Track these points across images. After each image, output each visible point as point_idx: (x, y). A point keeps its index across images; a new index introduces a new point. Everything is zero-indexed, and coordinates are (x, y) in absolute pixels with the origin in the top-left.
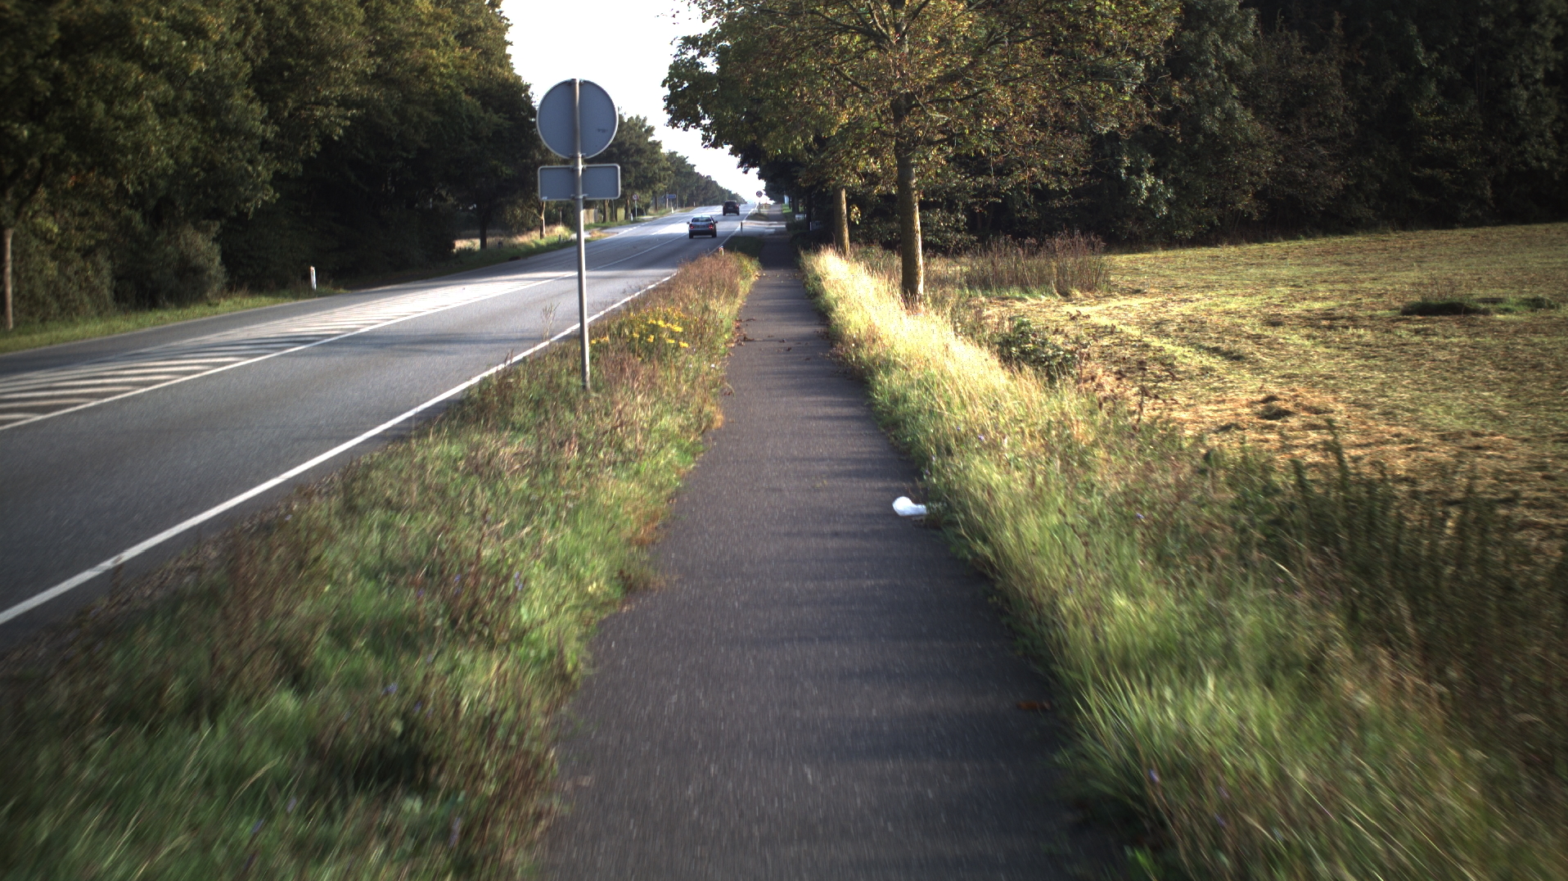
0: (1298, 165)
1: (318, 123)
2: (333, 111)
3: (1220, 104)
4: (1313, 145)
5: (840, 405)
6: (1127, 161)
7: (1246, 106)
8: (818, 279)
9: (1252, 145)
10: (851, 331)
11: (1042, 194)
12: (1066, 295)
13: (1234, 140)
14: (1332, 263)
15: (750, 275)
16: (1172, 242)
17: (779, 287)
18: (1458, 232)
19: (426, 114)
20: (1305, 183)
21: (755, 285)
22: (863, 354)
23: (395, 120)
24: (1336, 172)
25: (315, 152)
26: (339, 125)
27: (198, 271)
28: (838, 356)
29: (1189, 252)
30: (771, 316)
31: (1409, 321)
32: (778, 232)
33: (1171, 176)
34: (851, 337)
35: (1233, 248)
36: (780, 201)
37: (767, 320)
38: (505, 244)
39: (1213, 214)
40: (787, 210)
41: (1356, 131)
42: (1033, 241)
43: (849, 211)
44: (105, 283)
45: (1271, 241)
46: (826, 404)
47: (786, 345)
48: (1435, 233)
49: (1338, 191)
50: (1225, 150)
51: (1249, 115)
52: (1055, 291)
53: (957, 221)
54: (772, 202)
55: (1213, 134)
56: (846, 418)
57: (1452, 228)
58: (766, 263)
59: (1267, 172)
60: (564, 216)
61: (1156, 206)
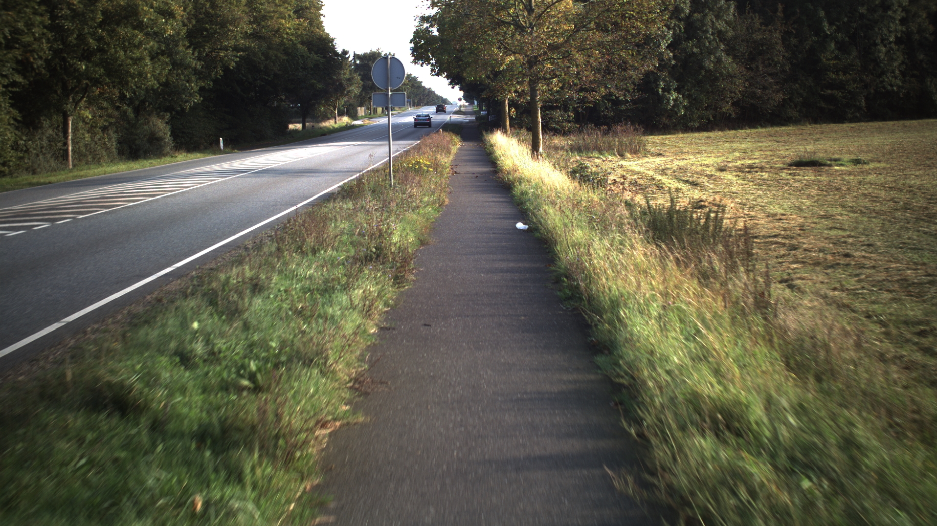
0: (756, 88)
1: (222, 59)
2: (230, 53)
3: (714, 54)
4: (766, 76)
5: (500, 197)
6: (662, 84)
7: (728, 55)
8: (492, 146)
9: (732, 77)
10: (506, 168)
11: (616, 102)
12: (622, 156)
13: (721, 74)
14: (770, 141)
15: (456, 144)
16: (687, 129)
17: (472, 150)
18: (845, 125)
19: (279, 55)
20: (761, 97)
21: (459, 149)
22: (511, 178)
23: (263, 58)
24: (778, 92)
25: (221, 76)
26: (233, 60)
27: (160, 139)
28: (499, 178)
29: (696, 135)
31: (789, 169)
32: (471, 122)
33: (687, 93)
34: (506, 170)
35: (720, 133)
36: (472, 103)
37: (465, 165)
38: (316, 127)
39: (710, 114)
40: (476, 109)
41: (790, 69)
42: (605, 127)
43: (509, 110)
44: (113, 145)
45: (742, 129)
46: (493, 197)
47: (475, 175)
48: (832, 125)
49: (779, 102)
50: (717, 79)
51: (730, 60)
52: (616, 154)
53: (569, 116)
54: (467, 104)
55: (710, 70)
56: (501, 202)
57: (843, 123)
58: (465, 138)
59: (740, 91)
60: (347, 111)
61: (678, 109)
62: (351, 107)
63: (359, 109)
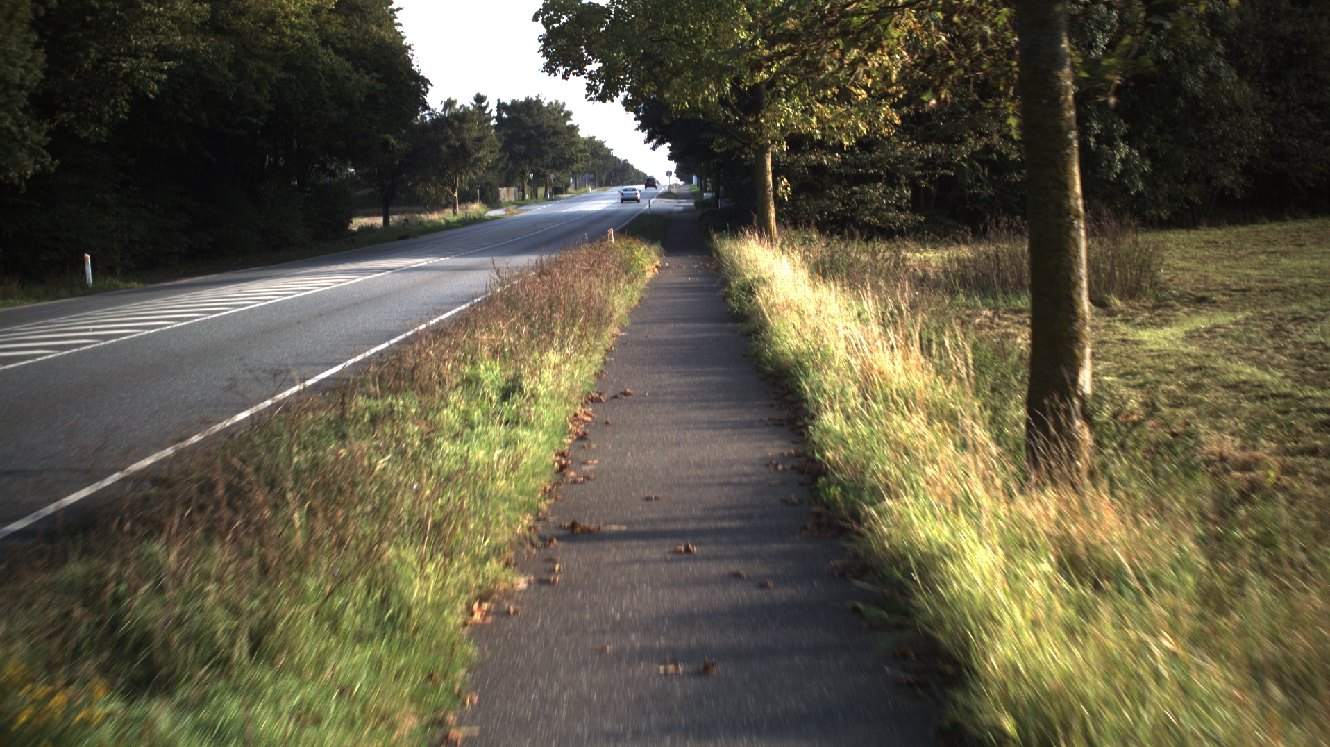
1: (127, 77)
2: (146, 63)
3: (1203, 62)
4: (1304, 111)
6: (1096, 127)
7: (1232, 65)
11: (1001, 167)
13: (1218, 104)
19: (271, 70)
23: (230, 76)
26: (153, 78)
32: (687, 210)
36: (689, 181)
38: (412, 221)
39: (1193, 192)
40: (696, 189)
43: (776, 183)
50: (1208, 116)
51: (1236, 76)
53: (902, 197)
54: (682, 183)
59: (1256, 143)
60: (482, 193)
61: (1130, 181)
62: (488, 188)
63: (503, 191)
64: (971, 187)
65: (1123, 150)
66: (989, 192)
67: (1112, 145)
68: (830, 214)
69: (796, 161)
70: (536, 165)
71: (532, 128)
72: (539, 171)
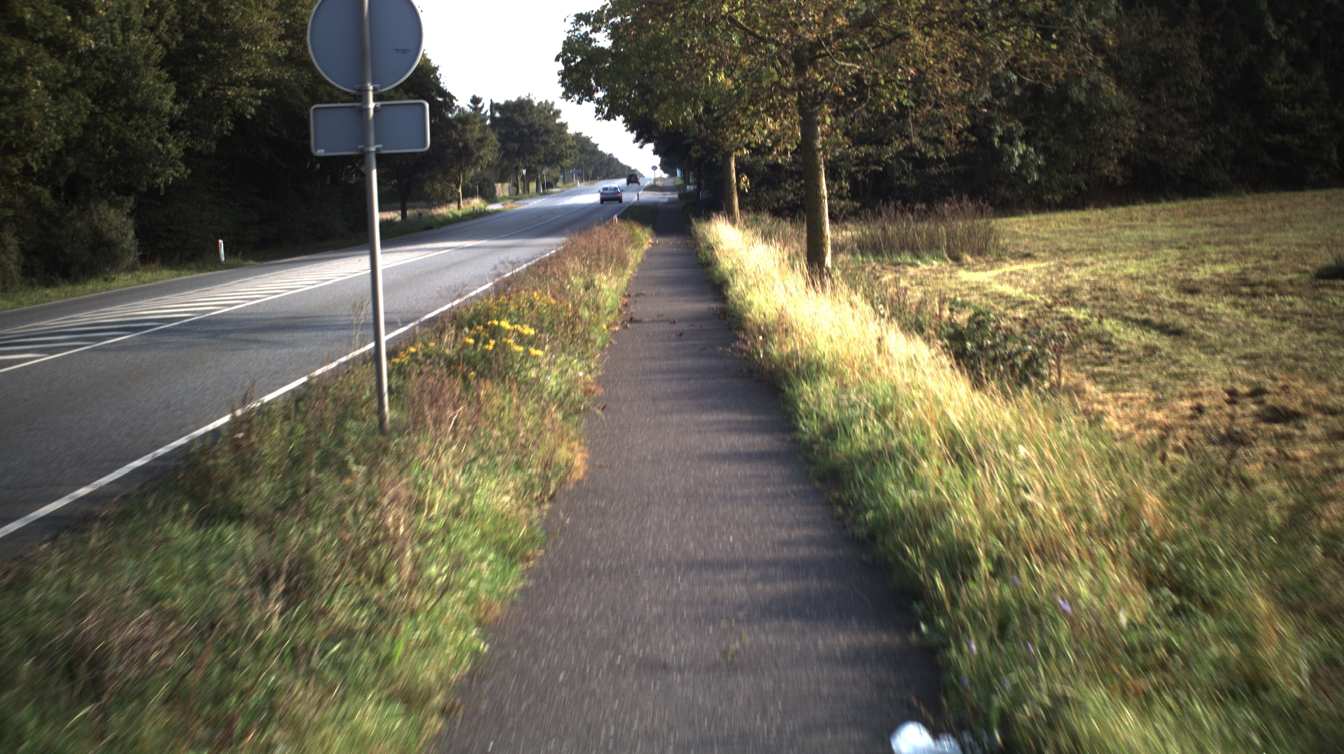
0: (1159, 133)
2: (245, 90)
4: (1173, 113)
6: (1000, 130)
7: (1110, 77)
12: (957, 260)
13: (1099, 109)
15: (642, 244)
17: (672, 255)
20: (1166, 149)
21: (649, 253)
24: (1196, 139)
26: (251, 104)
27: (111, 245)
28: (742, 349)
29: (1059, 216)
30: (663, 290)
31: (1335, 287)
32: (671, 202)
33: (1041, 144)
34: (756, 323)
35: (1100, 212)
36: (673, 174)
37: (657, 295)
38: (424, 215)
39: (1080, 179)
40: (679, 182)
41: (1213, 100)
43: (738, 180)
45: (1134, 204)
49: (1198, 156)
50: (1091, 119)
51: (1113, 85)
52: (946, 255)
53: (841, 188)
54: (666, 176)
58: (659, 231)
60: (480, 189)
61: (1028, 172)
62: (486, 184)
63: (498, 186)
64: (898, 179)
65: (1021, 148)
66: (914, 182)
67: (1011, 144)
68: (785, 202)
69: (758, 161)
70: (529, 161)
71: (524, 127)
72: (530, 167)
